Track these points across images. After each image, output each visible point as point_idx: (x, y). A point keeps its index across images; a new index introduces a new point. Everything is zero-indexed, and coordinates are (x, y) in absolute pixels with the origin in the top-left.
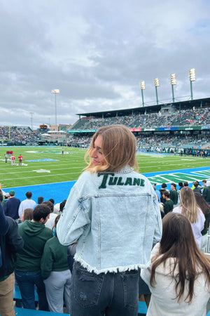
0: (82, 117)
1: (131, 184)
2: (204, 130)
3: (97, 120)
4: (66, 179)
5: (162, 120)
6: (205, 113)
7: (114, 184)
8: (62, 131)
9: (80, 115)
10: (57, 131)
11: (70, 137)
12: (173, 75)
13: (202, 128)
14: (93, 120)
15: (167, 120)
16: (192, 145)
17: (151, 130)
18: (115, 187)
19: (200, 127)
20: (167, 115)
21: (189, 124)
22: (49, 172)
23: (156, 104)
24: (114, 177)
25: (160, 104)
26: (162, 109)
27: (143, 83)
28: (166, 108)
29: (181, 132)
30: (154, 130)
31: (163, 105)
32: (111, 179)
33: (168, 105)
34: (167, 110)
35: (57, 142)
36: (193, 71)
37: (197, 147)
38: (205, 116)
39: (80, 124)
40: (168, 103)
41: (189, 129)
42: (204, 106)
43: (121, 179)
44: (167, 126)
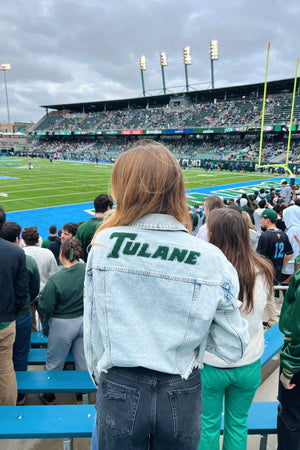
0: (50, 110)
1: (164, 258)
2: (228, 134)
3: (74, 116)
4: (33, 205)
5: (171, 118)
6: (230, 109)
7: (133, 253)
8: (19, 133)
9: (47, 107)
10: (11, 134)
11: (34, 142)
12: (188, 49)
13: (226, 130)
14: (68, 116)
15: (178, 118)
16: (212, 154)
17: (156, 132)
18: (134, 258)
19: (223, 129)
20: (178, 111)
21: (208, 123)
22: (5, 195)
23: (163, 94)
24: (134, 242)
25: (168, 93)
26: (172, 101)
27: (143, 59)
28: (178, 100)
29: (198, 136)
30: (160, 132)
31: (173, 96)
32: (129, 244)
33: (180, 95)
34: (179, 103)
35: (12, 150)
36: (214, 43)
37: (218, 158)
38: (230, 112)
39: (47, 122)
40: (180, 92)
41: (209, 132)
42: (229, 99)
43: (146, 246)
44: (178, 127)
